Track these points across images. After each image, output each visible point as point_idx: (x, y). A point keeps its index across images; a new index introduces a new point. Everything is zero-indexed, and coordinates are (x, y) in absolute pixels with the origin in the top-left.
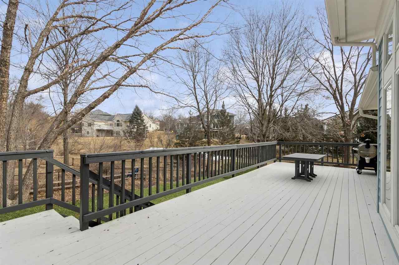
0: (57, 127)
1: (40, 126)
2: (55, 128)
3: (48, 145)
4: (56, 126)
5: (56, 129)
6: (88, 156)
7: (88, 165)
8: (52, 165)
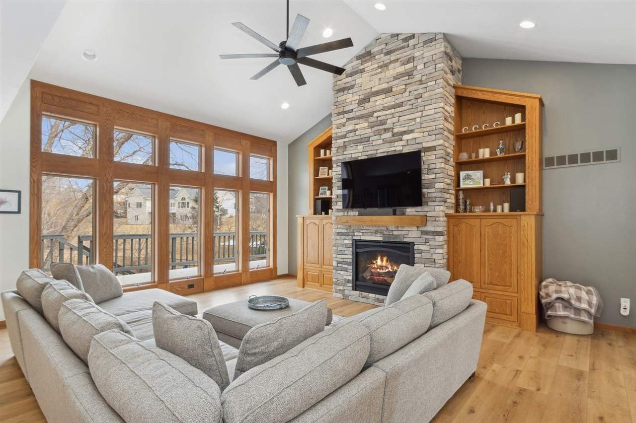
0: (78, 214)
1: (61, 210)
2: (74, 215)
3: (67, 234)
4: (76, 213)
5: (76, 216)
6: (82, 237)
7: (82, 242)
8: (64, 244)
